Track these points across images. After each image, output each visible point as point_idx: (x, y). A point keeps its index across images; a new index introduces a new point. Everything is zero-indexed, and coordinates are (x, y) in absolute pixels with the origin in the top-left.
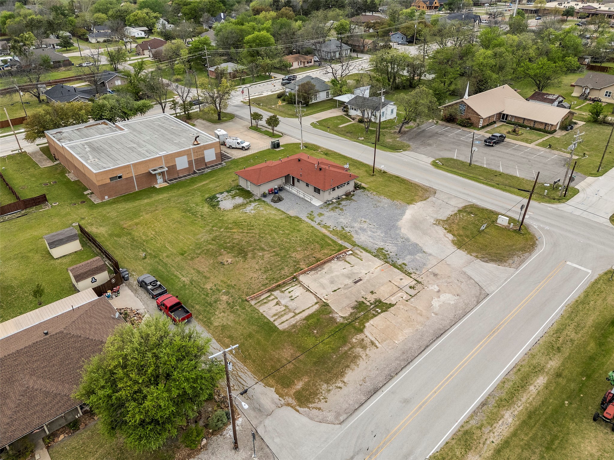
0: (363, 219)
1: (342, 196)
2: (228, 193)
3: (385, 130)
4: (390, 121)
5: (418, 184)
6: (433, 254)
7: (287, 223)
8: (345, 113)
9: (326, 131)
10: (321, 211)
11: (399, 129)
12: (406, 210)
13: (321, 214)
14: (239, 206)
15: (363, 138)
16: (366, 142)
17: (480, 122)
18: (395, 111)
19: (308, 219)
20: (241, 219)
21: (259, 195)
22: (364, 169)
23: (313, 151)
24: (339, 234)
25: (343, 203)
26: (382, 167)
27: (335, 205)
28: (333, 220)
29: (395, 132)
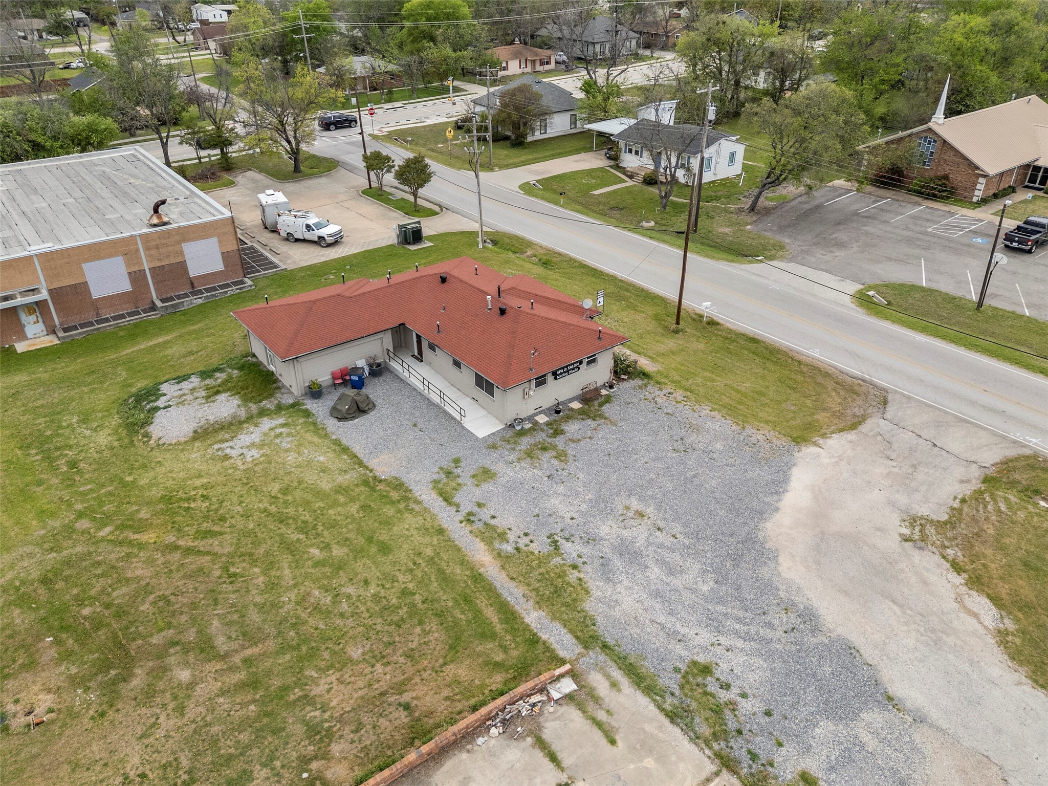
0: (635, 504)
1: (572, 400)
2: (204, 379)
3: (715, 203)
4: (727, 183)
5: (821, 366)
6: (934, 714)
7: (353, 509)
8: (612, 163)
9: (557, 203)
10: (489, 460)
11: (750, 201)
12: (790, 465)
13: (485, 475)
14: (216, 431)
15: (652, 224)
16: (660, 232)
17: (978, 186)
18: (739, 157)
19: (434, 495)
20: (198, 483)
21: (297, 391)
22: (650, 310)
23: (511, 255)
24: (535, 574)
25: (572, 428)
26: (706, 307)
27: (541, 437)
28: (523, 504)
29: (740, 210)
